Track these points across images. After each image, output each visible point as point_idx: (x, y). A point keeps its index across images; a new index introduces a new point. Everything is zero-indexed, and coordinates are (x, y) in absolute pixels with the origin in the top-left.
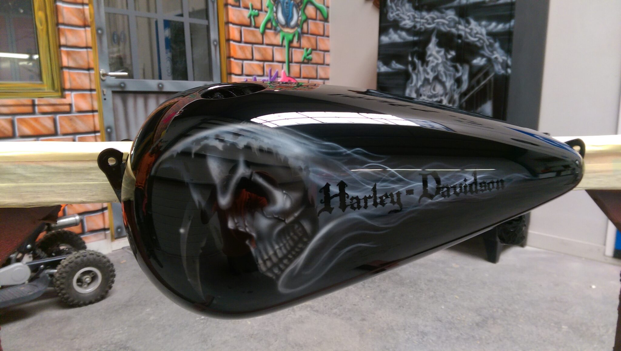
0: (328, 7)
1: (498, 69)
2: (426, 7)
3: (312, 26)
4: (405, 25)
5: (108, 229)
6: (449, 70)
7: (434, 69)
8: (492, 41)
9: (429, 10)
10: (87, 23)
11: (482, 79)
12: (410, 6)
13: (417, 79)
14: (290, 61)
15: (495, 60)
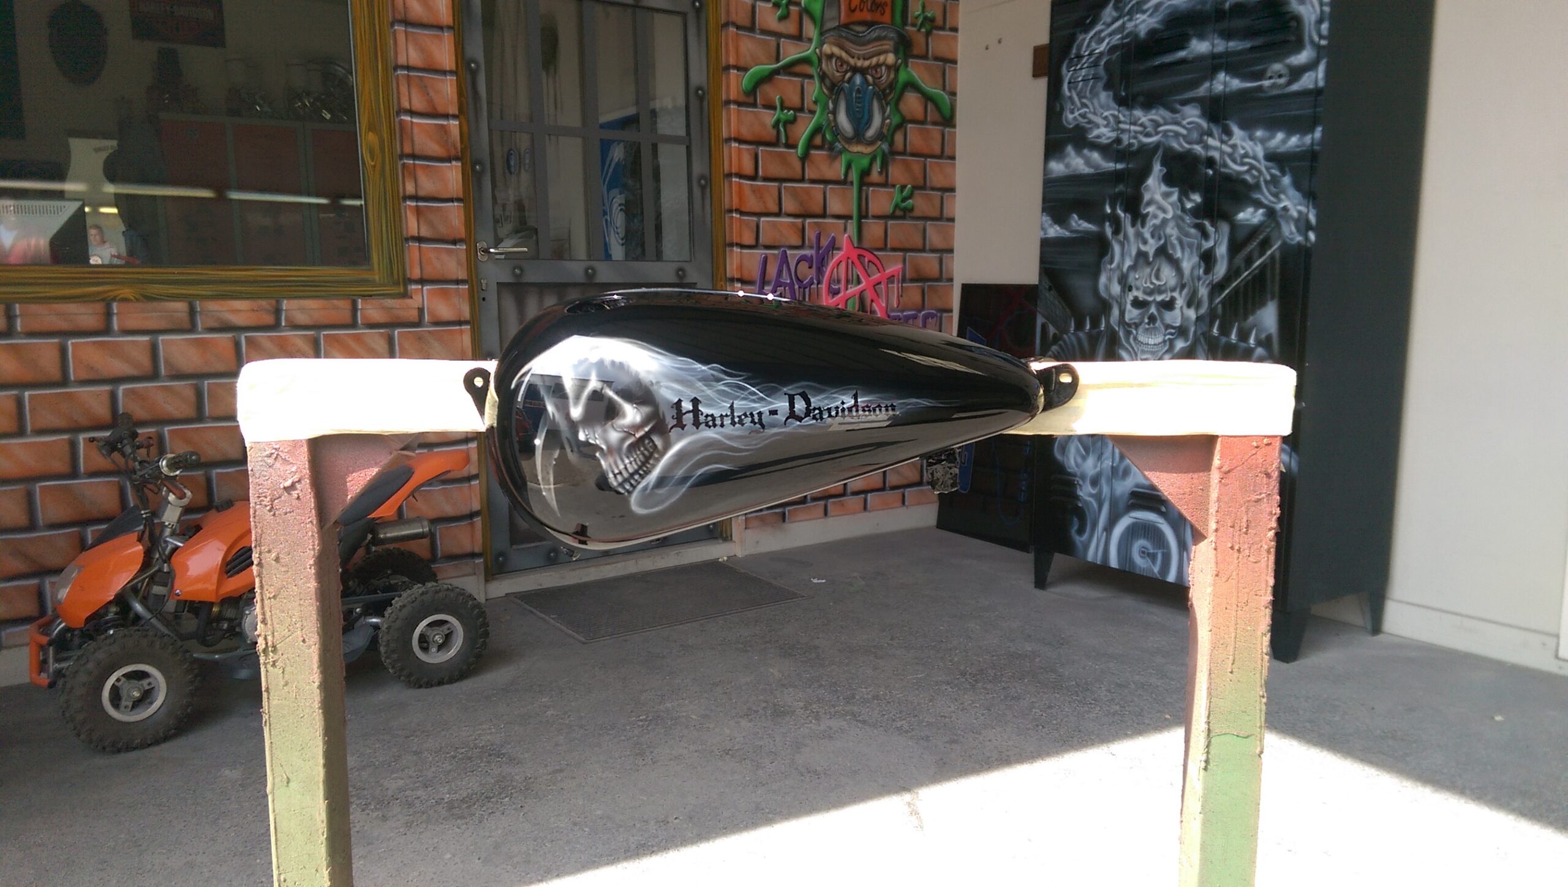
0: (953, 94)
1: (1290, 232)
2: (1141, 99)
3: (914, 137)
4: (1098, 137)
5: (480, 555)
6: (1187, 235)
7: (1156, 232)
8: (1276, 172)
9: (1147, 106)
10: (453, 154)
11: (1256, 254)
12: (1108, 96)
13: (1123, 255)
14: (864, 213)
15: (1283, 213)
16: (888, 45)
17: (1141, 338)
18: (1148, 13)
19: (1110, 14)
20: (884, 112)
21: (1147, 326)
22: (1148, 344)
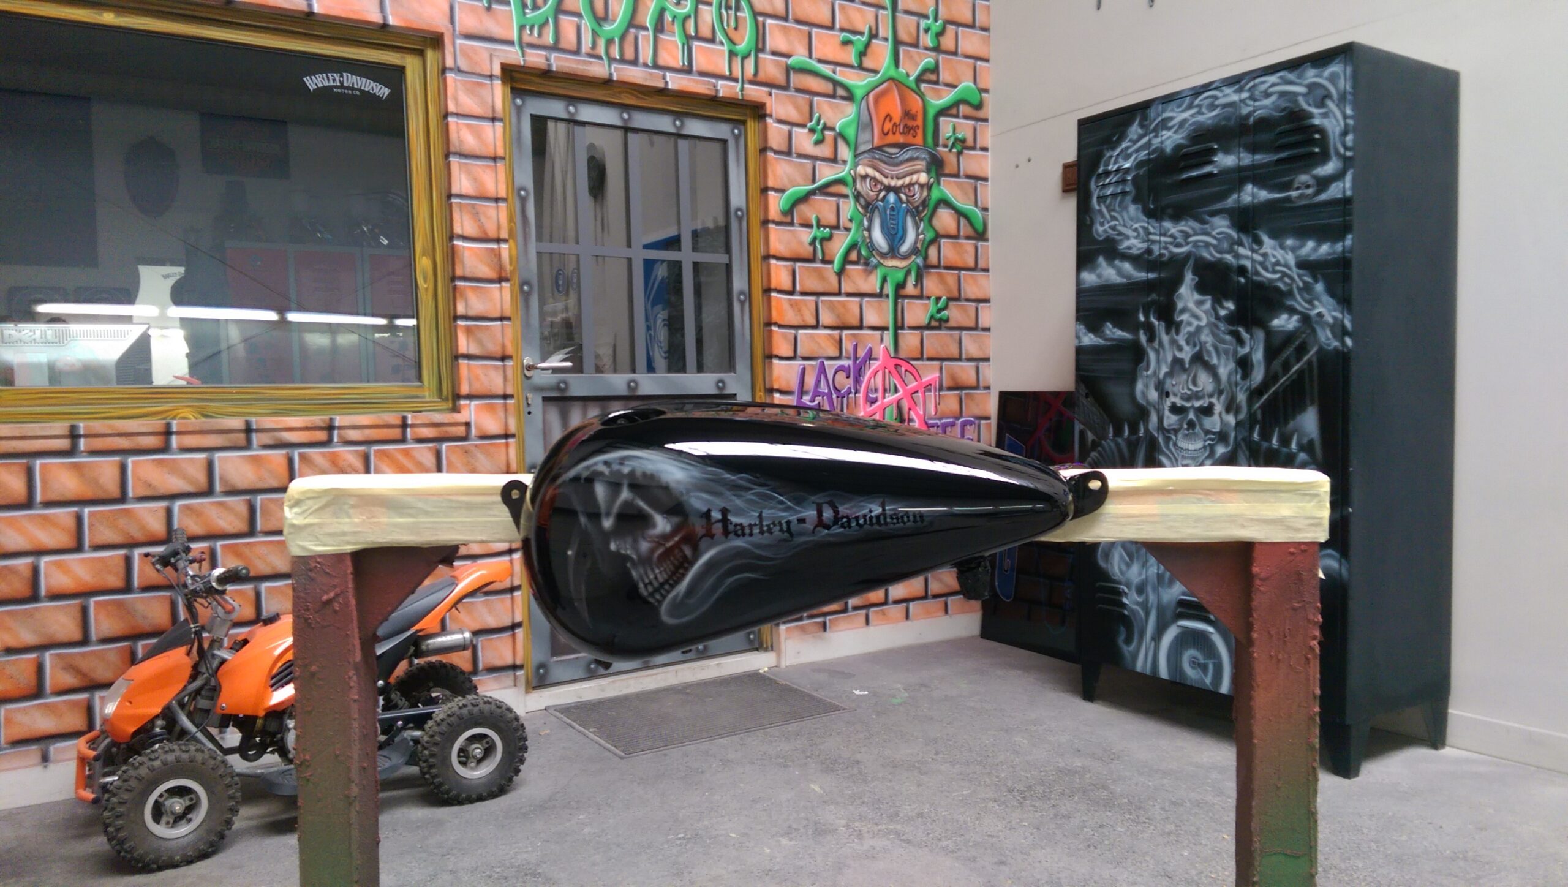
0: (985, 209)
1: (1326, 338)
2: (1170, 211)
3: (948, 251)
4: (1129, 248)
5: (521, 667)
6: (1223, 342)
7: (1191, 339)
8: (1308, 279)
9: (1176, 218)
10: (503, 275)
11: (1292, 360)
12: (1137, 209)
13: (1158, 361)
14: (900, 324)
15: (1318, 319)
16: (921, 165)
17: (1181, 444)
18: (1174, 130)
19: (1136, 131)
20: (918, 228)
21: (1186, 432)
22: (1188, 450)
